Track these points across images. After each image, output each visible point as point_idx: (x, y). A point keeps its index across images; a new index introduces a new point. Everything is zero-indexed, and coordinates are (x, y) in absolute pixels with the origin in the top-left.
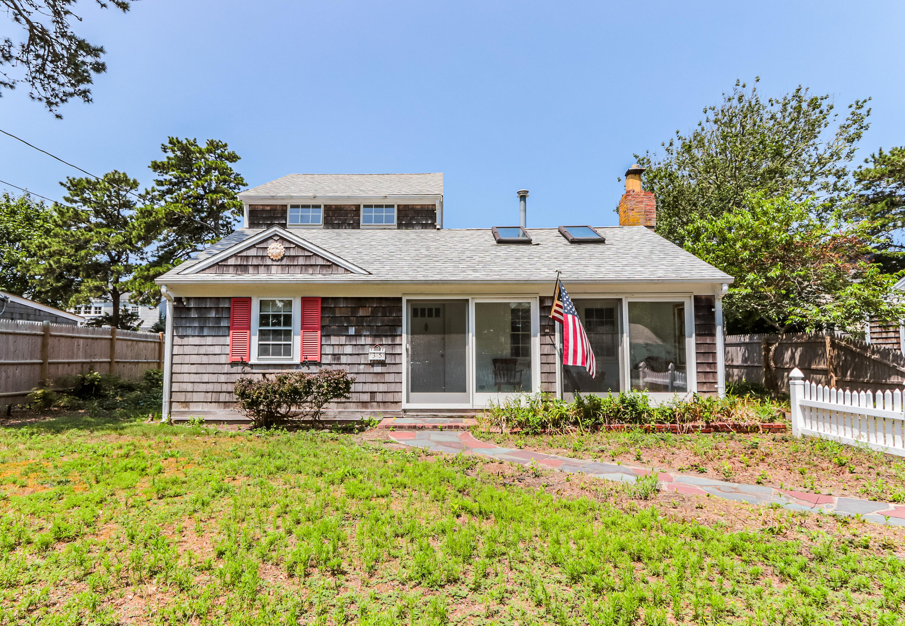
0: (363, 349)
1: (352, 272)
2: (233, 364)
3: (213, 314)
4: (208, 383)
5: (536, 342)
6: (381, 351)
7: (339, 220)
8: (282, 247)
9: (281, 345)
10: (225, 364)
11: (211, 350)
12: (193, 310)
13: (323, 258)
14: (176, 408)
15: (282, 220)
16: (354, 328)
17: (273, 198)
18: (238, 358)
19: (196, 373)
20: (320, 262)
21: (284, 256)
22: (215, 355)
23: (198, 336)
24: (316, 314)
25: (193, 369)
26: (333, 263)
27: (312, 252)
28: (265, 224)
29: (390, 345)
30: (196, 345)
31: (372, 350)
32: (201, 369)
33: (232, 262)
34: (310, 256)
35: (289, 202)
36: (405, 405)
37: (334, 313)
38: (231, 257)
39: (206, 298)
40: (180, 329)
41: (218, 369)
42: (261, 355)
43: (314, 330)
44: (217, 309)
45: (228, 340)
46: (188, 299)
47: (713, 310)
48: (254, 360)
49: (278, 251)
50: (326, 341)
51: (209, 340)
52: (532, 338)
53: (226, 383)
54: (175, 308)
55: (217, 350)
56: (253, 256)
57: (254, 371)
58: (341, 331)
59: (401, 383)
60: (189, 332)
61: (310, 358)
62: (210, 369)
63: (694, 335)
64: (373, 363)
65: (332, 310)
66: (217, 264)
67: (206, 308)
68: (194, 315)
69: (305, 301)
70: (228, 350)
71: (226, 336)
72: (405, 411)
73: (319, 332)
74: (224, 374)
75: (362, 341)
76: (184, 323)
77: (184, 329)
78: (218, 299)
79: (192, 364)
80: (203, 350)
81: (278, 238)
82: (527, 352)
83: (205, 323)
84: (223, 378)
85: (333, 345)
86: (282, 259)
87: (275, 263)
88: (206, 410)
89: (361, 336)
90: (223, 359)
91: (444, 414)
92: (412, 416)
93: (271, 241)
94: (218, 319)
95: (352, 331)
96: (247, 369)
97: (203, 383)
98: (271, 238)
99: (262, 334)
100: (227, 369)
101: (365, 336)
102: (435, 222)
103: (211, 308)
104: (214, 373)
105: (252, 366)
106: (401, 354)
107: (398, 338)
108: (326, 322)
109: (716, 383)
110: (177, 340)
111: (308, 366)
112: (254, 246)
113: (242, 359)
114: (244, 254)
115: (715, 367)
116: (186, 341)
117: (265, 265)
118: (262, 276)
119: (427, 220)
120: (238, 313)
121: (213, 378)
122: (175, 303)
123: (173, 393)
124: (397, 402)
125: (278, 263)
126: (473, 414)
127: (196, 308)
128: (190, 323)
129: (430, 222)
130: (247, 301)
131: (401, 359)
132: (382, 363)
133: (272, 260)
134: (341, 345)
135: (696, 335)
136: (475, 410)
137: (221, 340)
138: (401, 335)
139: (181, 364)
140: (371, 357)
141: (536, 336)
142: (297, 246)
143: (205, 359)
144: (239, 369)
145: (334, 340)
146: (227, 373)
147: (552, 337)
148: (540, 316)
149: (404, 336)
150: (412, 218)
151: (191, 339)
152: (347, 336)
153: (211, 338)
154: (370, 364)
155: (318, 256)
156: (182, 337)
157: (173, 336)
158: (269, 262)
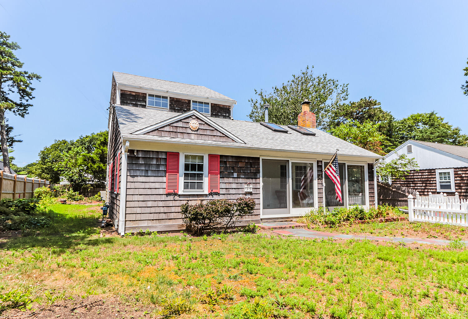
0: (241, 186)
1: (236, 142)
2: (168, 195)
3: (154, 162)
4: (151, 207)
5: (315, 182)
6: (250, 187)
7: (179, 107)
8: (198, 123)
9: (195, 182)
10: (162, 195)
11: (153, 185)
12: (141, 159)
13: (220, 132)
14: (129, 225)
15: (143, 102)
16: (236, 173)
17: (141, 88)
18: (172, 191)
19: (143, 201)
20: (219, 134)
21: (199, 129)
22: (156, 188)
23: (144, 176)
24: (217, 165)
25: (141, 198)
26: (226, 136)
27: (214, 128)
28: (132, 104)
29: (254, 183)
30: (143, 182)
31: (246, 186)
32: (147, 198)
33: (167, 129)
34: (213, 130)
35: (148, 92)
36: (262, 216)
37: (226, 164)
38: (167, 126)
39: (150, 151)
40: (132, 171)
41: (158, 198)
42: (185, 189)
43: (216, 174)
44: (157, 159)
45: (164, 179)
46: (138, 151)
47: (373, 170)
48: (180, 192)
49: (196, 125)
50: (222, 181)
51: (152, 179)
52: (314, 181)
53: (163, 207)
54: (129, 157)
55: (157, 185)
56: (180, 127)
57: (181, 199)
58: (229, 175)
59: (260, 204)
60: (138, 173)
61: (214, 191)
62: (153, 198)
63: (368, 180)
64: (246, 194)
65: (225, 163)
66: (157, 129)
67: (150, 158)
68: (141, 162)
69: (211, 156)
70: (165, 185)
71: (163, 176)
72: (261, 219)
73: (219, 175)
74: (162, 201)
75: (241, 180)
76: (134, 167)
77: (135, 170)
78: (158, 152)
79: (140, 195)
80: (147, 185)
81: (194, 117)
82: (312, 188)
83: (149, 167)
84: (161, 204)
85: (225, 183)
86: (197, 130)
87: (193, 132)
88: (150, 225)
89: (240, 178)
90: (161, 191)
91: (279, 220)
92: (265, 222)
93: (190, 119)
94: (158, 166)
95: (235, 175)
96: (177, 198)
97: (148, 207)
98: (190, 117)
99: (186, 175)
100: (164, 198)
101: (242, 178)
102: (230, 115)
103: (153, 158)
104: (155, 201)
105: (179, 196)
106: (260, 188)
107: (258, 180)
108: (222, 169)
109: (374, 201)
110: (130, 179)
111: (212, 196)
112: (181, 120)
113: (174, 191)
114: (175, 125)
115: (374, 194)
116: (136, 179)
117: (187, 133)
118: (186, 140)
119: (226, 114)
120: (171, 162)
121: (155, 204)
122: (129, 154)
123: (127, 215)
124: (257, 215)
125: (196, 133)
126: (291, 219)
127: (143, 158)
128: (138, 168)
129: (227, 115)
130: (177, 155)
131: (260, 191)
132: (251, 193)
133: (192, 130)
134: (230, 183)
135: (369, 180)
136: (292, 217)
137: (160, 179)
138: (259, 178)
139: (133, 195)
140: (246, 190)
141: (316, 180)
142: (206, 123)
143: (149, 192)
144: (171, 198)
145: (226, 180)
146: (164, 201)
147: (321, 180)
148: (317, 170)
149: (261, 179)
150: (219, 112)
151: (139, 178)
152: (233, 178)
153: (153, 178)
154: (244, 194)
155: (218, 130)
156: (133, 176)
157: (127, 176)
158: (190, 131)
